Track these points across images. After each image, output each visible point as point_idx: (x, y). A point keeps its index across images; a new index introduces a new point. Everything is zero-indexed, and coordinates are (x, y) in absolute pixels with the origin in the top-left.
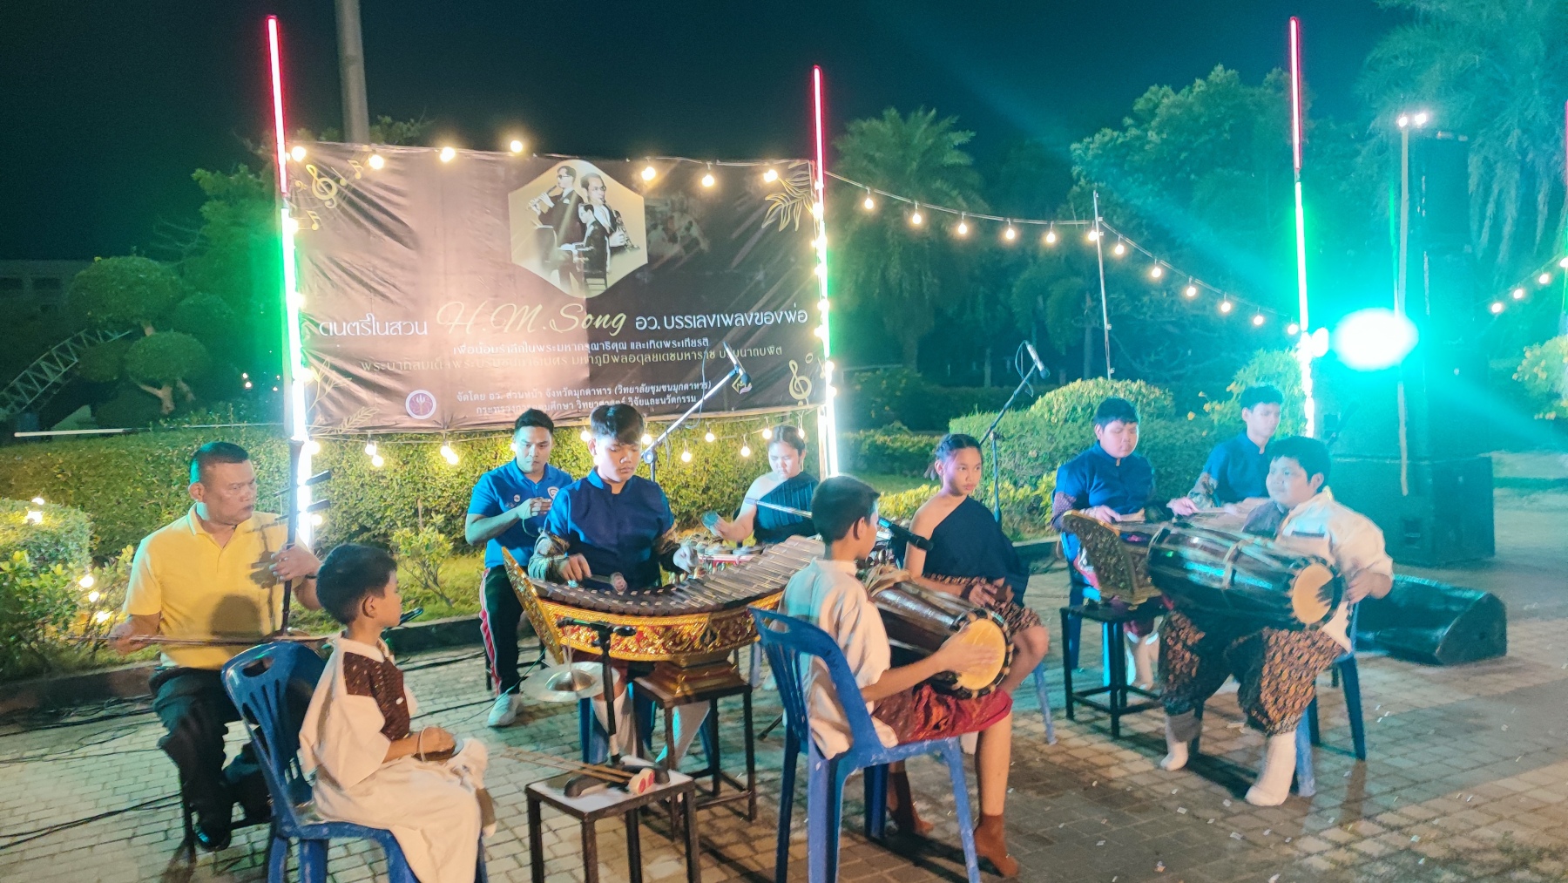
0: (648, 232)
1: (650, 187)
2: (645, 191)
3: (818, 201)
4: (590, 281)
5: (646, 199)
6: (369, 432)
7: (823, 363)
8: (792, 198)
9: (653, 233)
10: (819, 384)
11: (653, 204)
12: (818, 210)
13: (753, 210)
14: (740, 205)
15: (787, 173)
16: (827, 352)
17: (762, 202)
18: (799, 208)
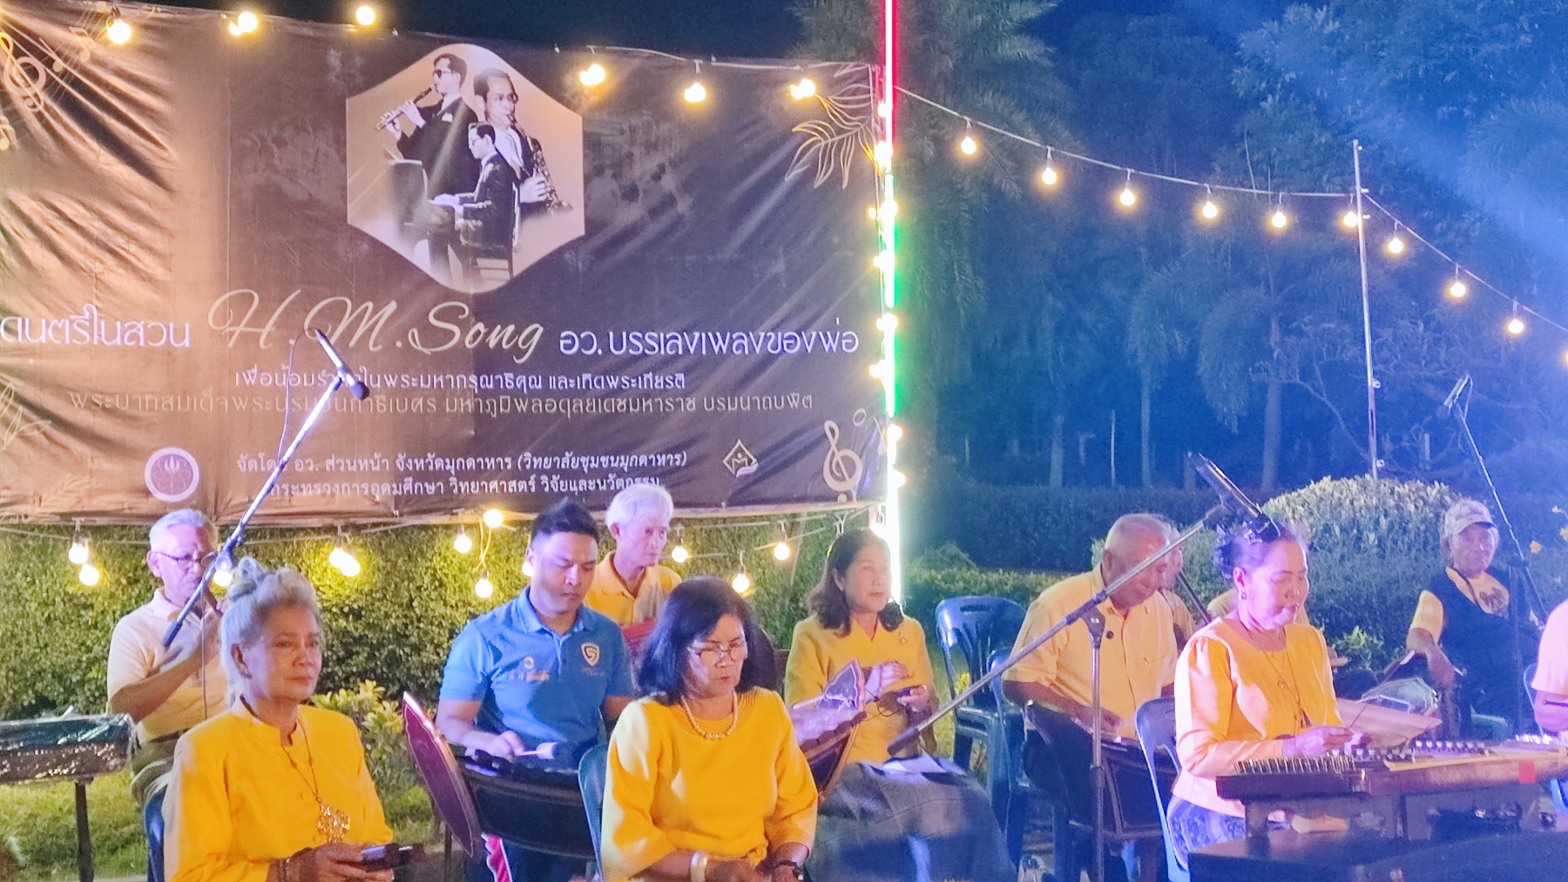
0: (587, 180)
1: (594, 99)
2: (585, 106)
3: (884, 138)
4: (482, 262)
5: (586, 121)
6: (78, 521)
7: (883, 426)
8: (840, 131)
9: (597, 182)
10: (874, 465)
11: (598, 130)
12: (883, 154)
13: (772, 147)
14: (748, 139)
15: (831, 85)
16: (890, 407)
17: (787, 135)
18: (849, 148)
